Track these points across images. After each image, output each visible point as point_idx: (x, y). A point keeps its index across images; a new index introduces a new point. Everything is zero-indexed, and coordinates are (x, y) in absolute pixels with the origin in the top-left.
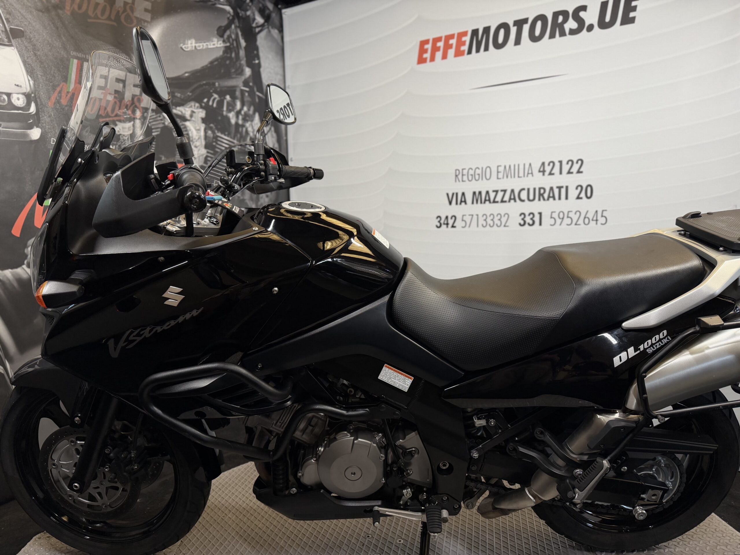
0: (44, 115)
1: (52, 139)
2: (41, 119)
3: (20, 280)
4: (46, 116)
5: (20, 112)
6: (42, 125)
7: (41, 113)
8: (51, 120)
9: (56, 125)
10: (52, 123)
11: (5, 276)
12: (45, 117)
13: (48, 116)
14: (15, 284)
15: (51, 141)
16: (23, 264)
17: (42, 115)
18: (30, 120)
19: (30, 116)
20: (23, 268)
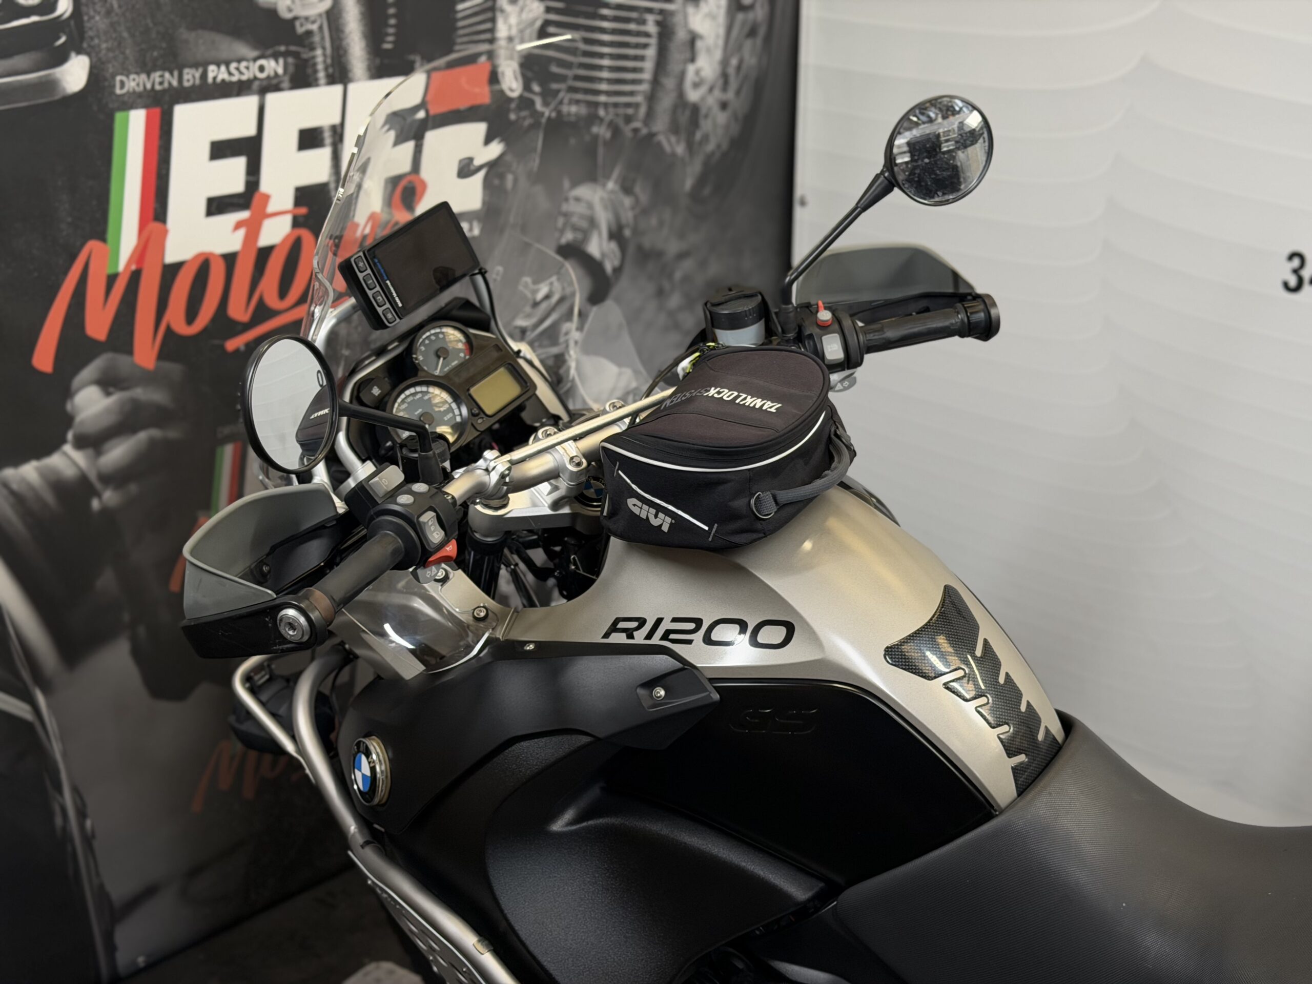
0: (95, 11)
1: (118, 78)
2: (88, 25)
3: (59, 486)
4: (99, 13)
5: (34, 19)
6: (90, 46)
7: (84, 9)
8: (112, 25)
9: (125, 35)
10: (115, 31)
11: (23, 480)
12: (97, 18)
13: (103, 11)
14: (49, 498)
15: (114, 86)
16: (64, 441)
17: (87, 14)
18: (59, 38)
19: (58, 25)
20: (66, 454)
